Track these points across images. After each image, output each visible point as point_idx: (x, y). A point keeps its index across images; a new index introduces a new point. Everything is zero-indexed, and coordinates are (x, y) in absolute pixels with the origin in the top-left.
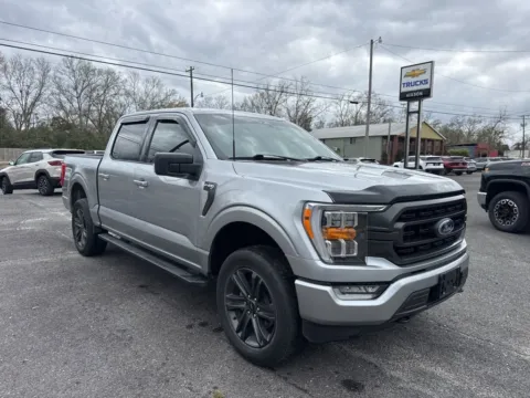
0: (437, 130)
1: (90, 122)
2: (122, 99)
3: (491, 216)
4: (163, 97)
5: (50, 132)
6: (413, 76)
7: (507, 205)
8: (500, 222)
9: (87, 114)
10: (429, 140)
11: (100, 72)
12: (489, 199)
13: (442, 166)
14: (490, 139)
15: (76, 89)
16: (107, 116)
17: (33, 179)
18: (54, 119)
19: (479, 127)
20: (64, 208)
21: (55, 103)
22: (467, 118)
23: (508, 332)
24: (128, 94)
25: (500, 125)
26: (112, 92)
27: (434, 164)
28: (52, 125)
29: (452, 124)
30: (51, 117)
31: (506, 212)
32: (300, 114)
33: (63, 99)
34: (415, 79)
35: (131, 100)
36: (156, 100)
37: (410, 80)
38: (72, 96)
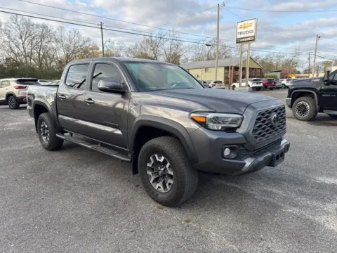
0: (258, 62)
1: (32, 61)
2: (54, 45)
3: (294, 112)
4: (81, 43)
5: (5, 68)
6: (245, 28)
7: (303, 105)
8: (298, 115)
9: (30, 55)
10: (253, 69)
11: (37, 26)
12: (292, 102)
13: (261, 85)
14: (290, 67)
15: (21, 38)
16: (44, 56)
17: (4, 99)
18: (7, 59)
19: (283, 60)
20: (29, 116)
21: (7, 48)
22: (275, 54)
23: (308, 171)
24: (57, 41)
25: (296, 59)
26: (46, 40)
27: (257, 83)
28: (6, 63)
29: (267, 59)
30: (5, 58)
31: (303, 109)
32: (172, 53)
33: (13, 45)
34: (246, 30)
35: (60, 45)
36: (77, 45)
37: (243, 30)
38: (18, 43)
